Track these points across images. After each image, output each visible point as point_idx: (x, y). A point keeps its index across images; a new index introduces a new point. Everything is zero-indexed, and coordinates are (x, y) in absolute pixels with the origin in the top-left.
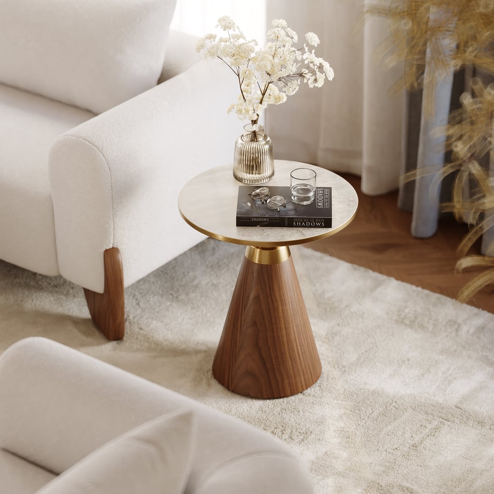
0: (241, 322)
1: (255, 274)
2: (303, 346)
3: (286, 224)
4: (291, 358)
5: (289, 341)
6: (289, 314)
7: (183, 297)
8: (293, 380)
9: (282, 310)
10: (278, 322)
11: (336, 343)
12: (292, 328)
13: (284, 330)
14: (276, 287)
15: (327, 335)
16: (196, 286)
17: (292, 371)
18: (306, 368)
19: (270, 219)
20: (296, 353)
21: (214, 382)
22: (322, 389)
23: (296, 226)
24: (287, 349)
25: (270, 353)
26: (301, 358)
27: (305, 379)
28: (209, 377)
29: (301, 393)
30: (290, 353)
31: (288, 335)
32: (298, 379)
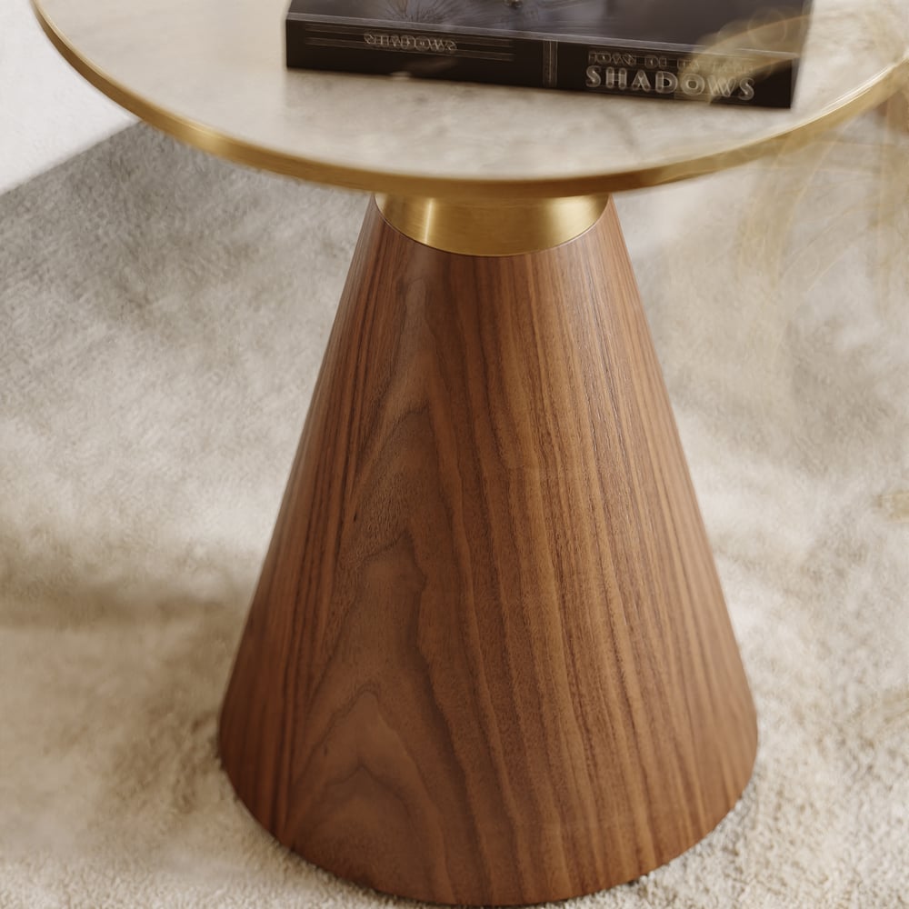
0: (341, 523)
1: (415, 297)
2: (652, 658)
3: (551, 76)
4: (582, 717)
5: (576, 635)
6: (583, 505)
7: (169, 302)
8: (593, 824)
9: (547, 485)
10: (521, 542)
11: (851, 605)
12: (593, 573)
13: (552, 586)
14: (515, 370)
15: (812, 555)
16: (242, 252)
17: (583, 781)
18: (660, 764)
19: (464, 42)
20: (614, 694)
21: (216, 787)
22: (739, 870)
23: (604, 91)
24: (562, 676)
25: (475, 692)
26: (640, 718)
27: (652, 820)
28: (200, 755)
29: (631, 883)
30: (577, 695)
31: (572, 608)
32: (618, 819)
